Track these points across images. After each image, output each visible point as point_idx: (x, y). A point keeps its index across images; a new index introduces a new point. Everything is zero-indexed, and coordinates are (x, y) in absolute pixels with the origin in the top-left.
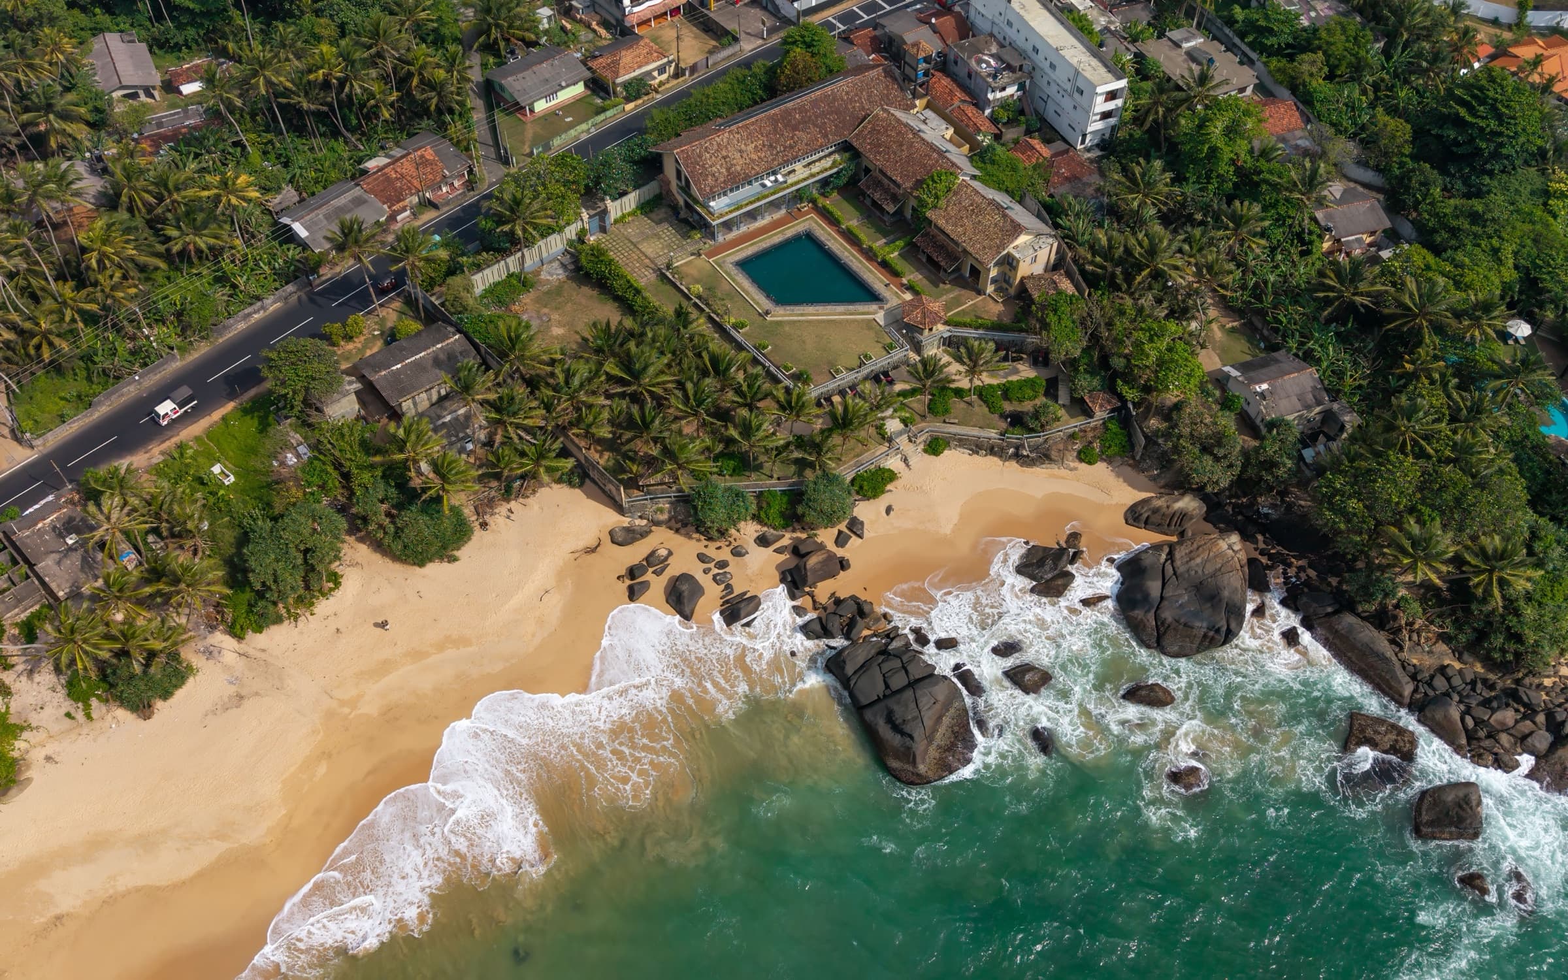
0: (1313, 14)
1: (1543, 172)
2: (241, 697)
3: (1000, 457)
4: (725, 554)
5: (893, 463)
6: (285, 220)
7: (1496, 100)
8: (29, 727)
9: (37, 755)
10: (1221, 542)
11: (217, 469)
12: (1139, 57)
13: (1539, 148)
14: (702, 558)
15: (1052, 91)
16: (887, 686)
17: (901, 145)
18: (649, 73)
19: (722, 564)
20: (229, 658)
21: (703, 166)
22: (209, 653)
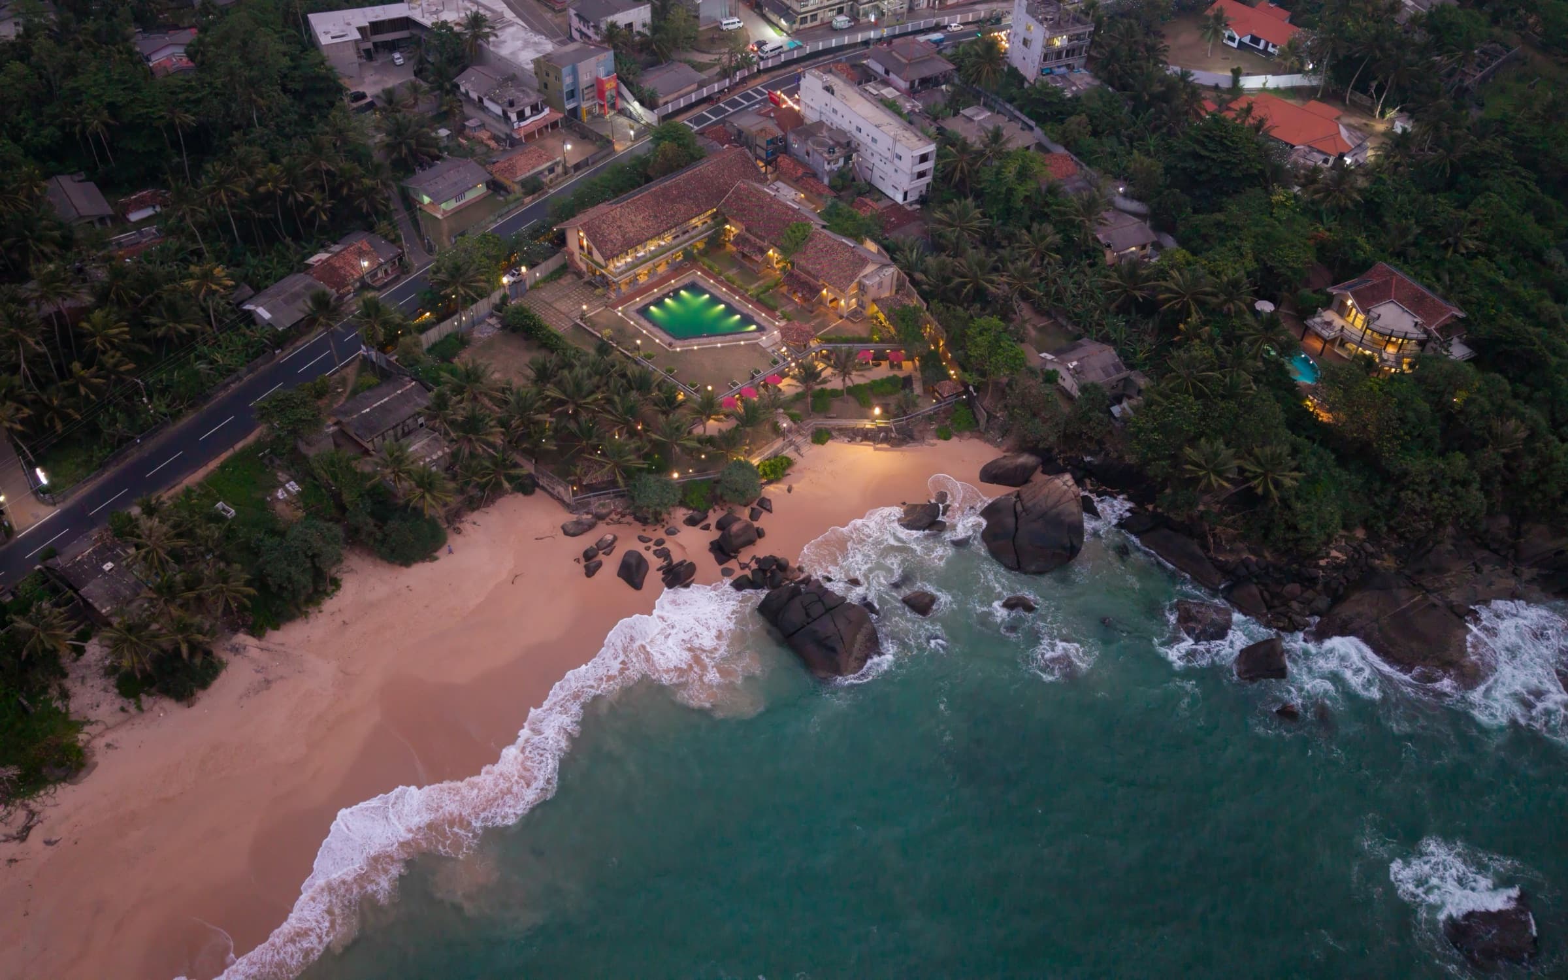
0: (1074, 88)
1: (1266, 189)
2: (268, 682)
3: (874, 441)
4: (660, 533)
5: (789, 452)
6: (247, 307)
7: (1222, 137)
8: (88, 722)
9: (99, 743)
10: (1057, 481)
11: (220, 505)
12: (941, 131)
13: (1260, 170)
14: (641, 539)
15: (875, 160)
16: (808, 615)
17: (762, 207)
18: (541, 172)
19: (660, 542)
20: (253, 652)
21: (602, 235)
22: (236, 650)
